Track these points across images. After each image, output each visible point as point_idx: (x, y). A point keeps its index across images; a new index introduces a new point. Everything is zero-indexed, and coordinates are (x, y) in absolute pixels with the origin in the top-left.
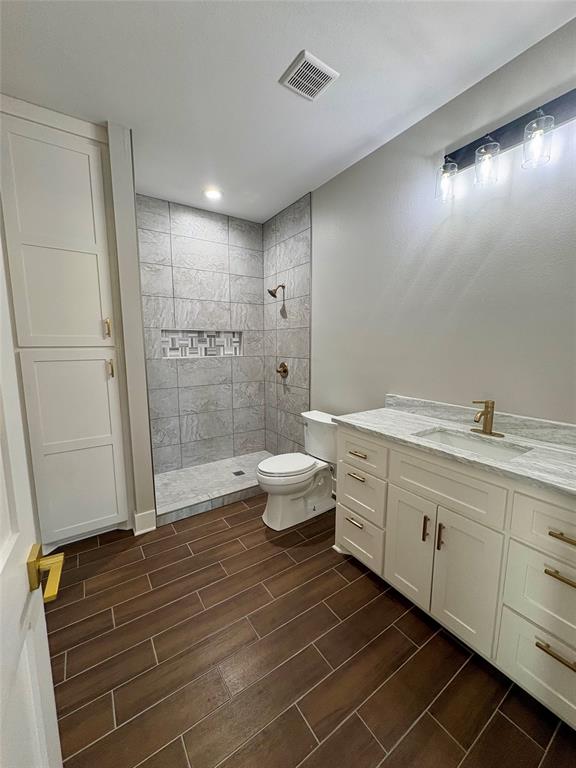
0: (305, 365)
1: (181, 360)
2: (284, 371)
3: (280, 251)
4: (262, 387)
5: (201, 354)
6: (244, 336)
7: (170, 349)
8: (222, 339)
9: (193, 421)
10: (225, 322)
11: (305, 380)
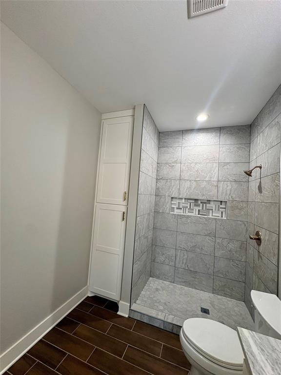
0: (274, 239)
1: (183, 215)
2: (259, 240)
3: (260, 140)
5: (195, 213)
6: (228, 204)
7: (177, 208)
8: (212, 205)
9: (184, 256)
10: (212, 194)
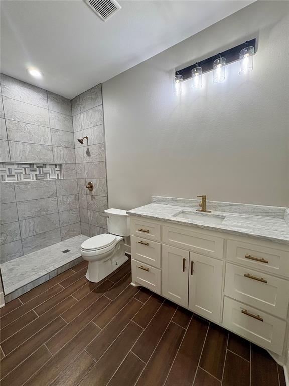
0: (103, 183)
1: (17, 183)
2: (91, 187)
3: (84, 117)
4: (77, 198)
5: (32, 179)
6: (63, 167)
7: (8, 176)
8: (48, 169)
9: (30, 223)
10: (48, 158)
11: (104, 191)
